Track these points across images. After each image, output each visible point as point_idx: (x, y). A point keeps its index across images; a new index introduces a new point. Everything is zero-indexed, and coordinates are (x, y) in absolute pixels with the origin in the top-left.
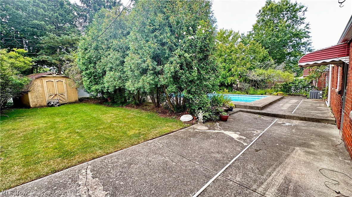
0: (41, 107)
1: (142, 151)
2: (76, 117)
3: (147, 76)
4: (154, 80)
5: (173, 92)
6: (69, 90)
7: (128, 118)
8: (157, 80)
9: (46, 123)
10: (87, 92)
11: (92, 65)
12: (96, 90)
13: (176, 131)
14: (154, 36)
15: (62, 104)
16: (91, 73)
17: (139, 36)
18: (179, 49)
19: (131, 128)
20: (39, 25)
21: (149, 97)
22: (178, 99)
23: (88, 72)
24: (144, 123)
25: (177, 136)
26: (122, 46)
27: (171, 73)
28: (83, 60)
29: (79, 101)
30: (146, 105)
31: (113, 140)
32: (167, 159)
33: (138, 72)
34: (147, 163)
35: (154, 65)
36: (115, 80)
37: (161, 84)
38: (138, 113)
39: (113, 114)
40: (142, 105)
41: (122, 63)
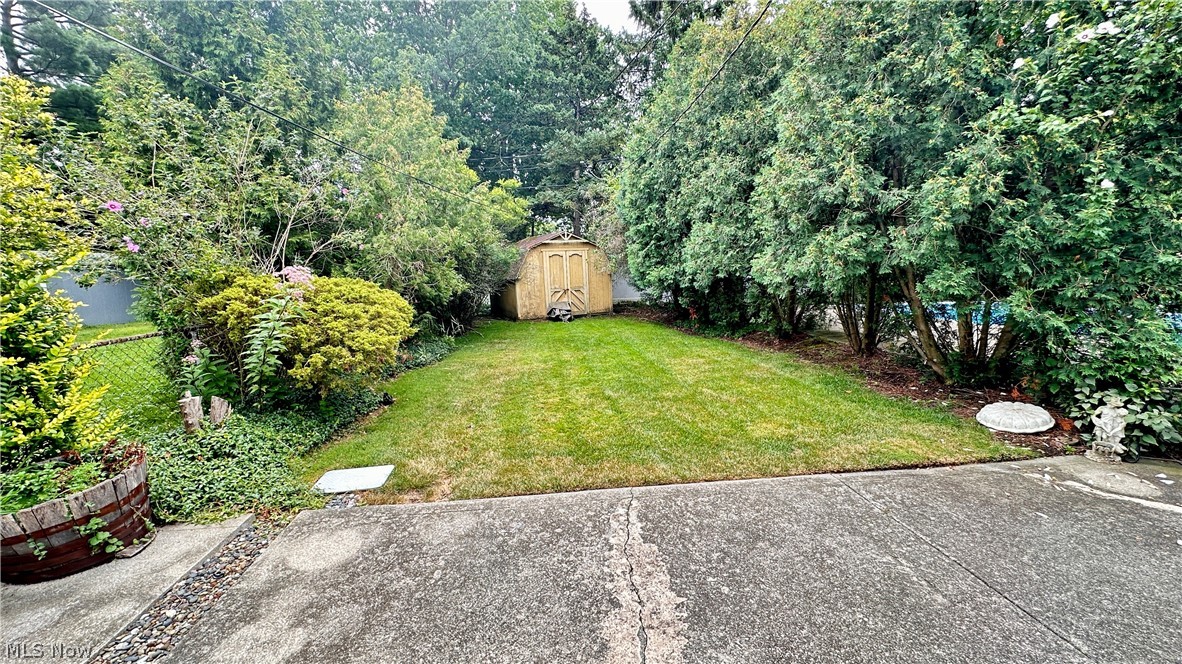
0: (537, 319)
1: (800, 506)
2: (606, 356)
3: (835, 231)
4: (865, 248)
5: (952, 297)
6: (594, 279)
7: (751, 380)
8: (878, 247)
9: (545, 362)
10: (635, 285)
11: (655, 205)
12: (660, 280)
13: (954, 464)
14: (884, 70)
15: (577, 317)
16: (650, 231)
17: (817, 83)
18: (1009, 103)
19: (762, 415)
20: (542, 113)
21: (832, 312)
22: (971, 327)
23: (641, 227)
24: (807, 406)
25: (957, 486)
26: (749, 134)
27: (954, 213)
28: (632, 193)
29: (614, 311)
30: (819, 343)
31: (700, 440)
32: (906, 568)
33: (802, 217)
34: (818, 555)
35: (873, 185)
36: (716, 250)
37: (895, 262)
38: (786, 366)
39: (702, 360)
40: (803, 338)
41: (745, 191)
